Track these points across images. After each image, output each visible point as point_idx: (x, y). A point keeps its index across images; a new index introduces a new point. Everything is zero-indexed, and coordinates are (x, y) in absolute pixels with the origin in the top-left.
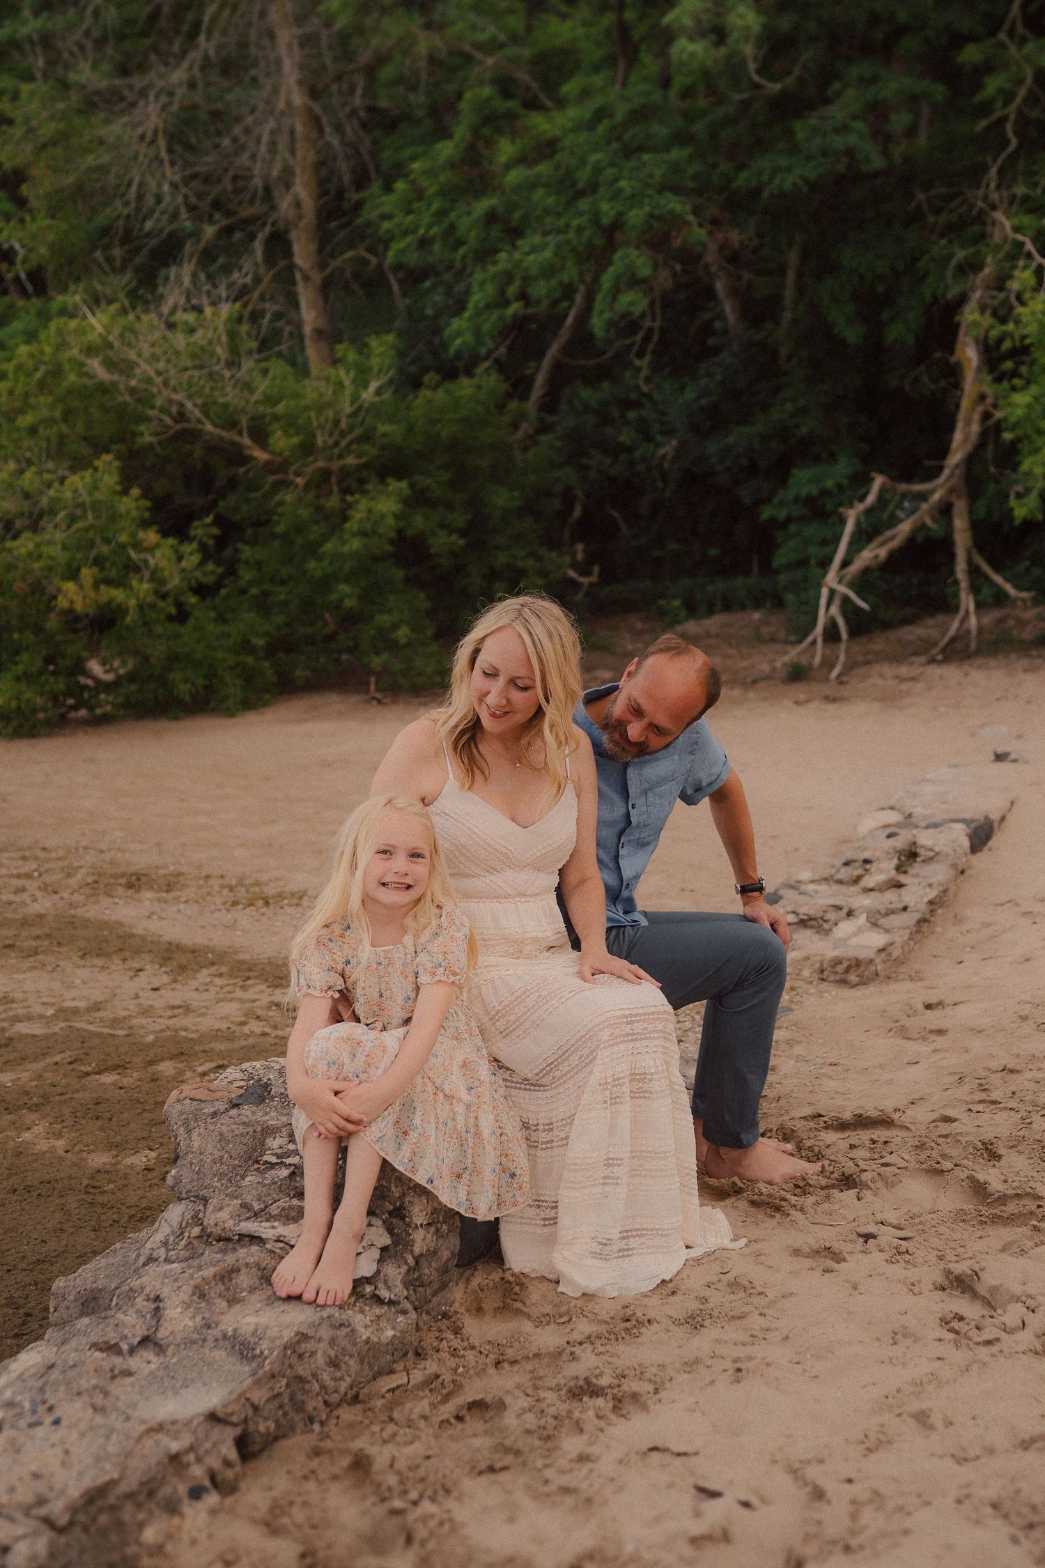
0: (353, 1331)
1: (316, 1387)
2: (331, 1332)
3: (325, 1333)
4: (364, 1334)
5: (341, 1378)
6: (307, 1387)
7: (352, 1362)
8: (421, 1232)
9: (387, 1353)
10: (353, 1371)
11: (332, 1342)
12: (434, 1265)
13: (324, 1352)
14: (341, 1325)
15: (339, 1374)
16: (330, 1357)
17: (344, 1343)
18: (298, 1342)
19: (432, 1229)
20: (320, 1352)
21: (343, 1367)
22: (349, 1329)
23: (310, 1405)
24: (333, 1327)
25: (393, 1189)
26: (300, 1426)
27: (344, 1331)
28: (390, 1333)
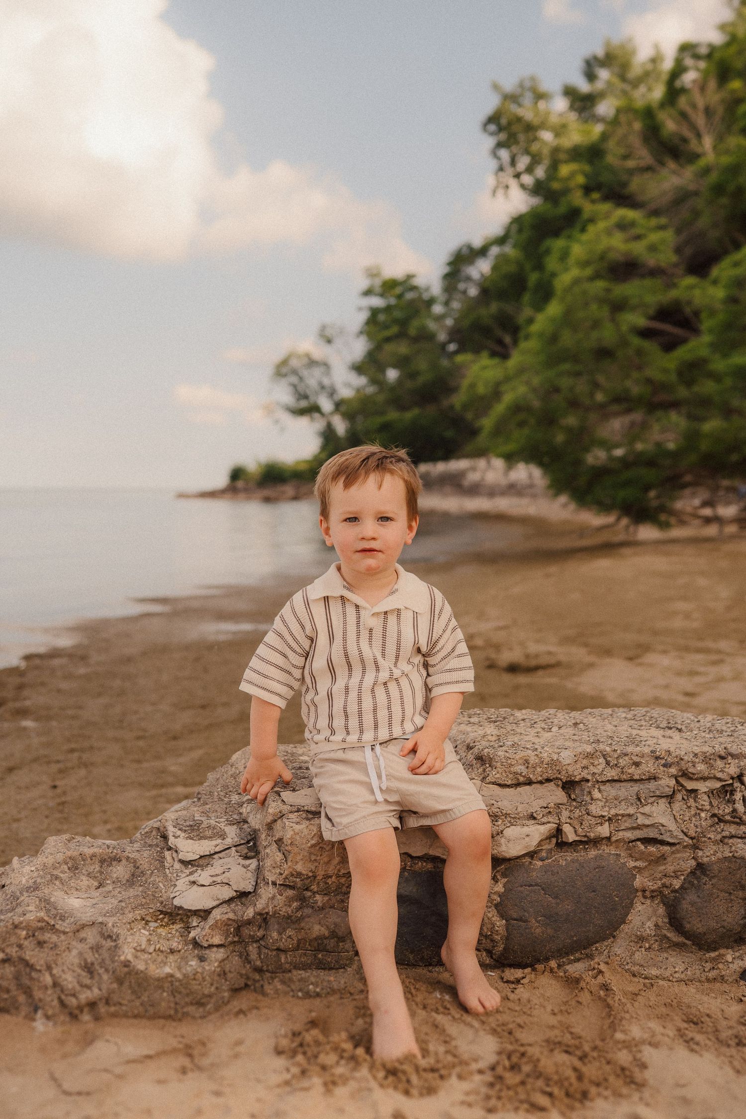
0: (116, 947)
1: (48, 980)
2: (98, 938)
3: (91, 936)
4: (127, 953)
5: (88, 987)
6: (34, 974)
7: (105, 977)
8: (272, 890)
9: (161, 988)
10: (104, 987)
11: (96, 948)
12: (289, 932)
13: (80, 954)
14: (110, 937)
15: (88, 981)
16: (85, 960)
17: (106, 955)
18: (41, 929)
19: (290, 893)
20: (74, 952)
21: (97, 978)
22: (113, 944)
23: (38, 994)
24: (102, 934)
25: (263, 837)
26: (24, 1010)
27: (110, 943)
28: (168, 970)
